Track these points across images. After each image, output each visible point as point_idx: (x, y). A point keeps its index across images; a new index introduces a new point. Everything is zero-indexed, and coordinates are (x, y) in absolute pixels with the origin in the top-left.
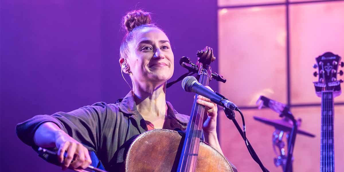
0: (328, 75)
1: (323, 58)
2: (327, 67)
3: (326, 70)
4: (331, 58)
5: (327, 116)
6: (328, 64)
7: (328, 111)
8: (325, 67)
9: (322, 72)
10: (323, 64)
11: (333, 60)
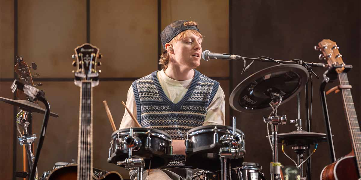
0: (87, 65)
1: (82, 50)
2: (86, 58)
3: (85, 61)
4: (90, 50)
5: (86, 104)
6: (87, 56)
7: (86, 100)
8: (84, 58)
9: (82, 63)
10: (82, 55)
11: (91, 52)
